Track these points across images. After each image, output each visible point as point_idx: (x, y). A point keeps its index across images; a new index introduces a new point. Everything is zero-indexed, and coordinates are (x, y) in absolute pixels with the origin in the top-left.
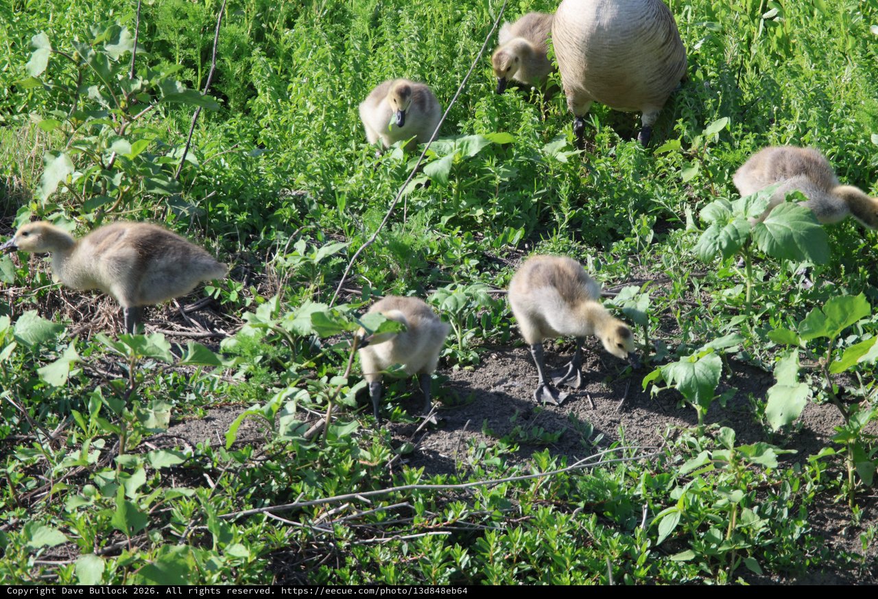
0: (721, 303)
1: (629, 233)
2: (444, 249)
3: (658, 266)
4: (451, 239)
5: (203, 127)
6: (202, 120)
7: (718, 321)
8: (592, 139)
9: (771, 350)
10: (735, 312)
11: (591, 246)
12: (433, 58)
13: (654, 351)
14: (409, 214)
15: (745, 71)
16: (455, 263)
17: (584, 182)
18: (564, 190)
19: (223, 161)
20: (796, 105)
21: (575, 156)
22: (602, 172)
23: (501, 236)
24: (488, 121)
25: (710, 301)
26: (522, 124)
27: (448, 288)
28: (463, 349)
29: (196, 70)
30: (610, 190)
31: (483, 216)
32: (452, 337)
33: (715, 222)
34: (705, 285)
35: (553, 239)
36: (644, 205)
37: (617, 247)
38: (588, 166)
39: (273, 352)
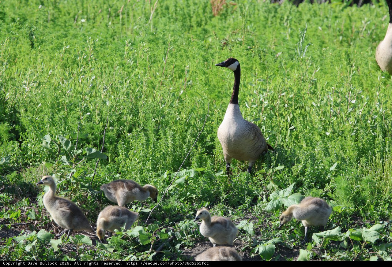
0: (275, 226)
1: (244, 203)
2: (182, 208)
3: (254, 214)
4: (184, 205)
5: (100, 167)
6: (99, 164)
7: (275, 232)
8: (231, 171)
9: (293, 242)
10: (280, 229)
11: (231, 207)
12: (178, 143)
13: (253, 242)
14: (169, 196)
15: (284, 147)
16: (186, 213)
17: (229, 186)
18: (222, 188)
19: (106, 178)
20: (302, 158)
21: (226, 177)
22: (235, 182)
23: (201, 204)
24: (196, 165)
25: (272, 225)
26: (207, 166)
27: (184, 221)
28: (188, 242)
29: (98, 147)
30: (238, 188)
31: (195, 197)
32: (184, 238)
33: (273, 199)
34: (270, 220)
35: (219, 205)
36: (250, 193)
37: (240, 207)
38: (230, 180)
39: (124, 242)
